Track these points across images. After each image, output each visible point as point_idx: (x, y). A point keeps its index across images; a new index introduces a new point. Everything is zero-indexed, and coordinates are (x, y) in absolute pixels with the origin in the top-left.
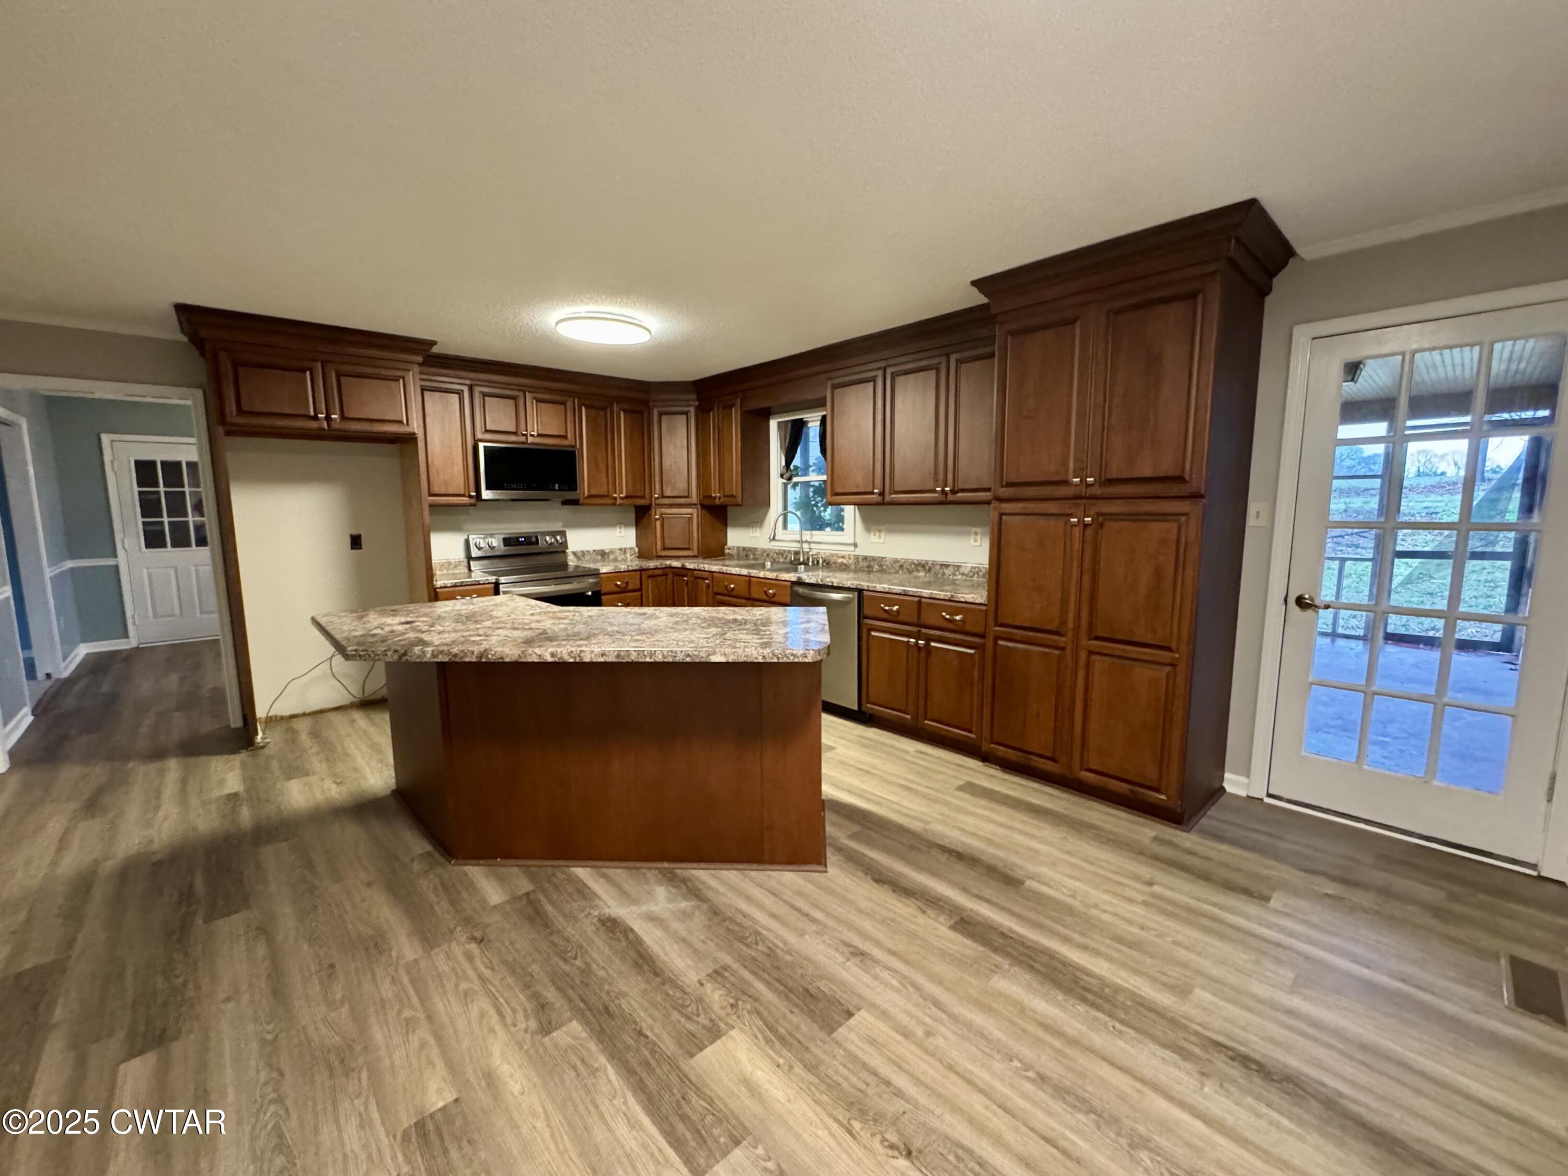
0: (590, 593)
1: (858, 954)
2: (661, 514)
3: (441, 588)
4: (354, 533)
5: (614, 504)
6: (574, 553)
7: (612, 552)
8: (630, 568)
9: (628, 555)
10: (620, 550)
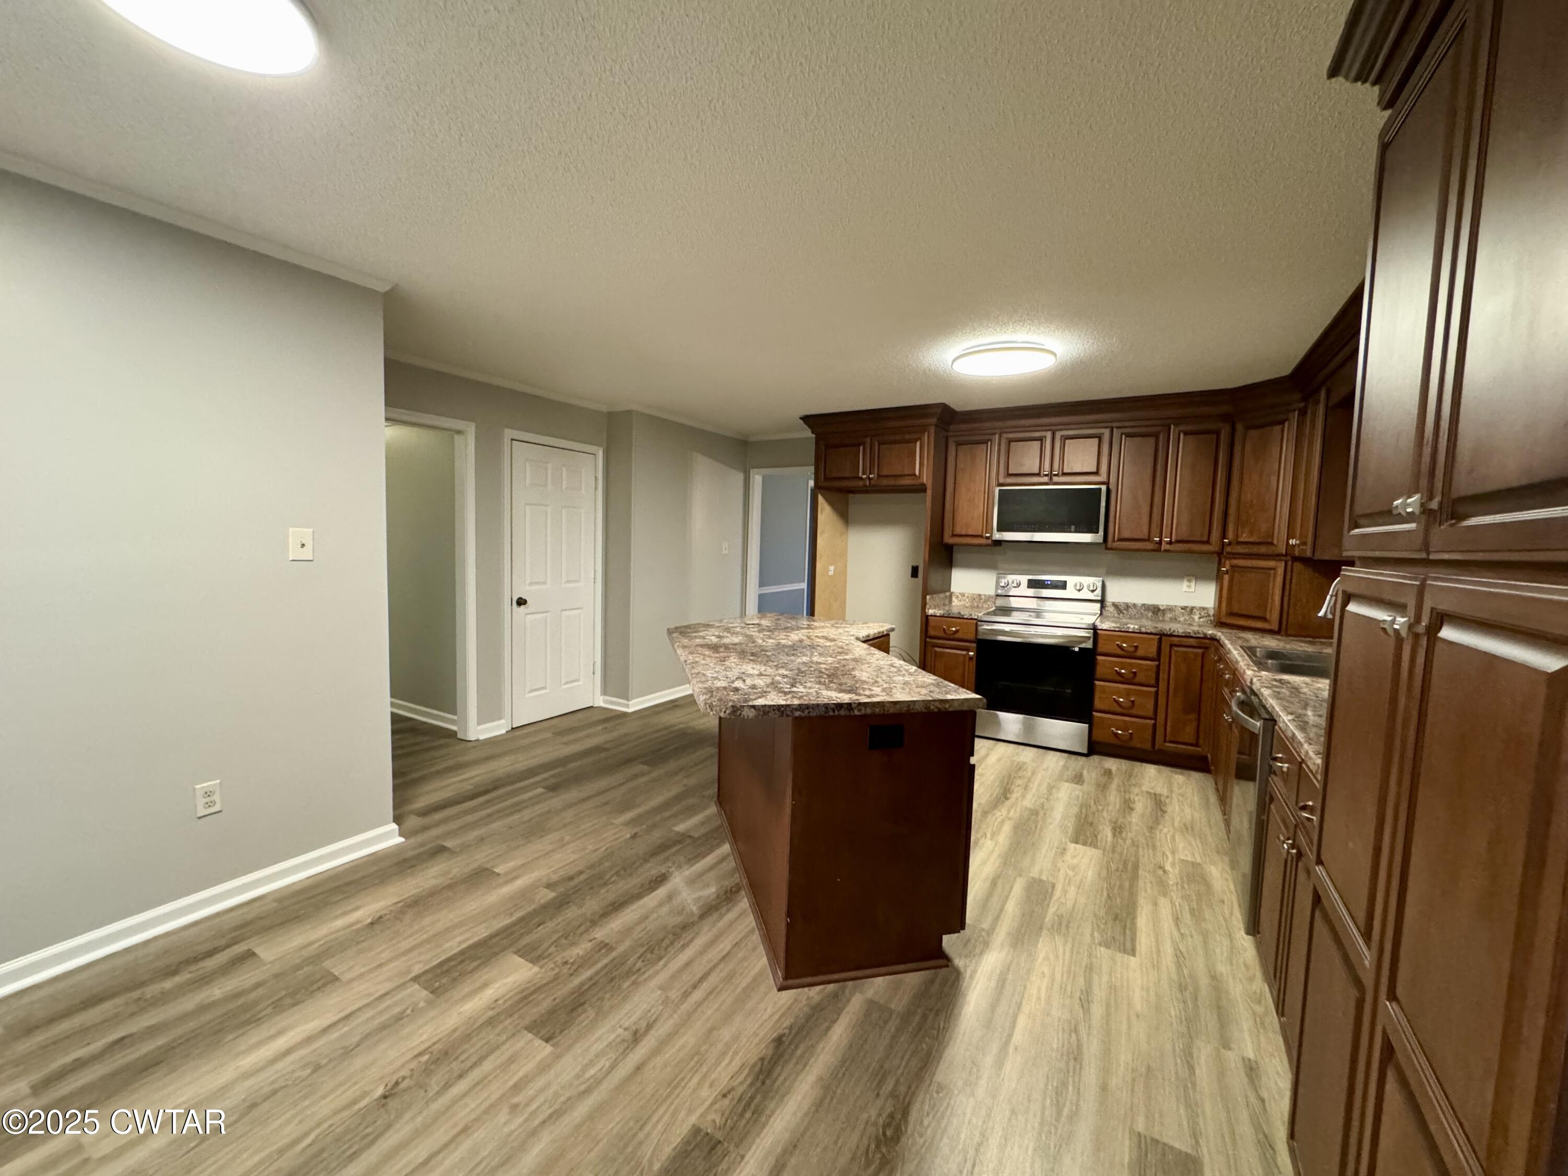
0: (1077, 649)
1: (636, 1037)
2: (1232, 566)
3: (931, 616)
4: (915, 564)
5: (1159, 550)
6: (1115, 605)
7: (1171, 609)
8: (1143, 630)
9: (1196, 617)
10: (1184, 608)
